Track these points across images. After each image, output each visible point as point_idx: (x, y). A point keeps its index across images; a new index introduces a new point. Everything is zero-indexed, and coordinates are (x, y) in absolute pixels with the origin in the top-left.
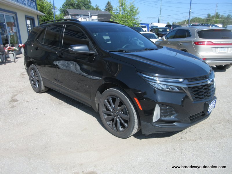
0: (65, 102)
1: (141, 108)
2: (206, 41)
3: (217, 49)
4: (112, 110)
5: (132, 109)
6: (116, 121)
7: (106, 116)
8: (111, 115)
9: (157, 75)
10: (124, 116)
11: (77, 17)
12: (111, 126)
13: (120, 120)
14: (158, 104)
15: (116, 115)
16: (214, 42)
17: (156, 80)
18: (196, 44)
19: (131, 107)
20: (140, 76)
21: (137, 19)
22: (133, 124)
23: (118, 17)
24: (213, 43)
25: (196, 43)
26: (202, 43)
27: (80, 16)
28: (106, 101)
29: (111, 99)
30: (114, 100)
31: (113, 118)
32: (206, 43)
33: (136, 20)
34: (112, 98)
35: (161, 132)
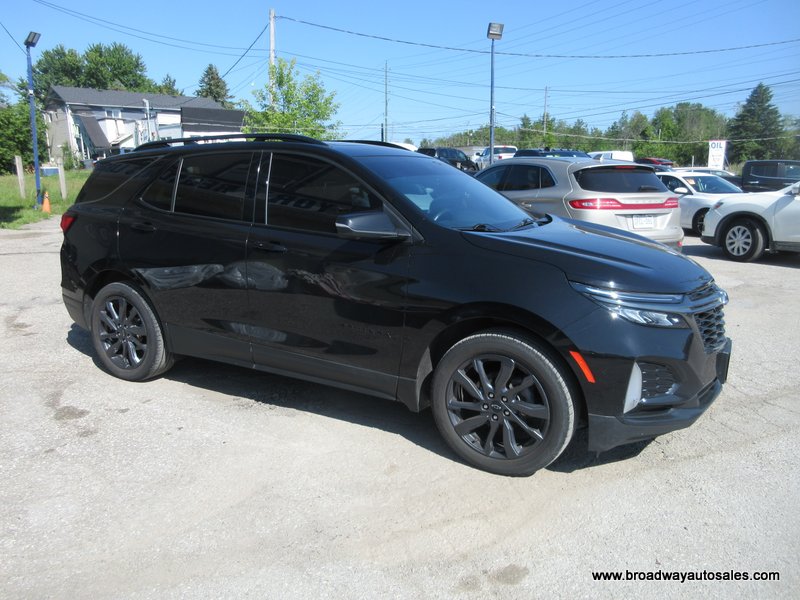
0: (257, 400)
1: (590, 378)
2: (598, 196)
3: (629, 219)
4: (482, 398)
5: (559, 383)
6: (501, 427)
7: (456, 421)
8: (477, 413)
9: (612, 284)
10: (532, 409)
11: (97, 115)
12: (477, 445)
13: (513, 423)
14: (638, 362)
15: (499, 410)
16: (623, 202)
17: (611, 298)
18: (574, 206)
19: (557, 379)
20: (581, 293)
21: (331, 127)
22: (564, 428)
23: (268, 119)
24: (618, 203)
25: (577, 204)
26: (591, 204)
27: (109, 113)
28: (462, 373)
29: (481, 364)
30: (493, 368)
31: (488, 421)
32: (598, 204)
33: (328, 131)
34: (482, 361)
35: (642, 437)
